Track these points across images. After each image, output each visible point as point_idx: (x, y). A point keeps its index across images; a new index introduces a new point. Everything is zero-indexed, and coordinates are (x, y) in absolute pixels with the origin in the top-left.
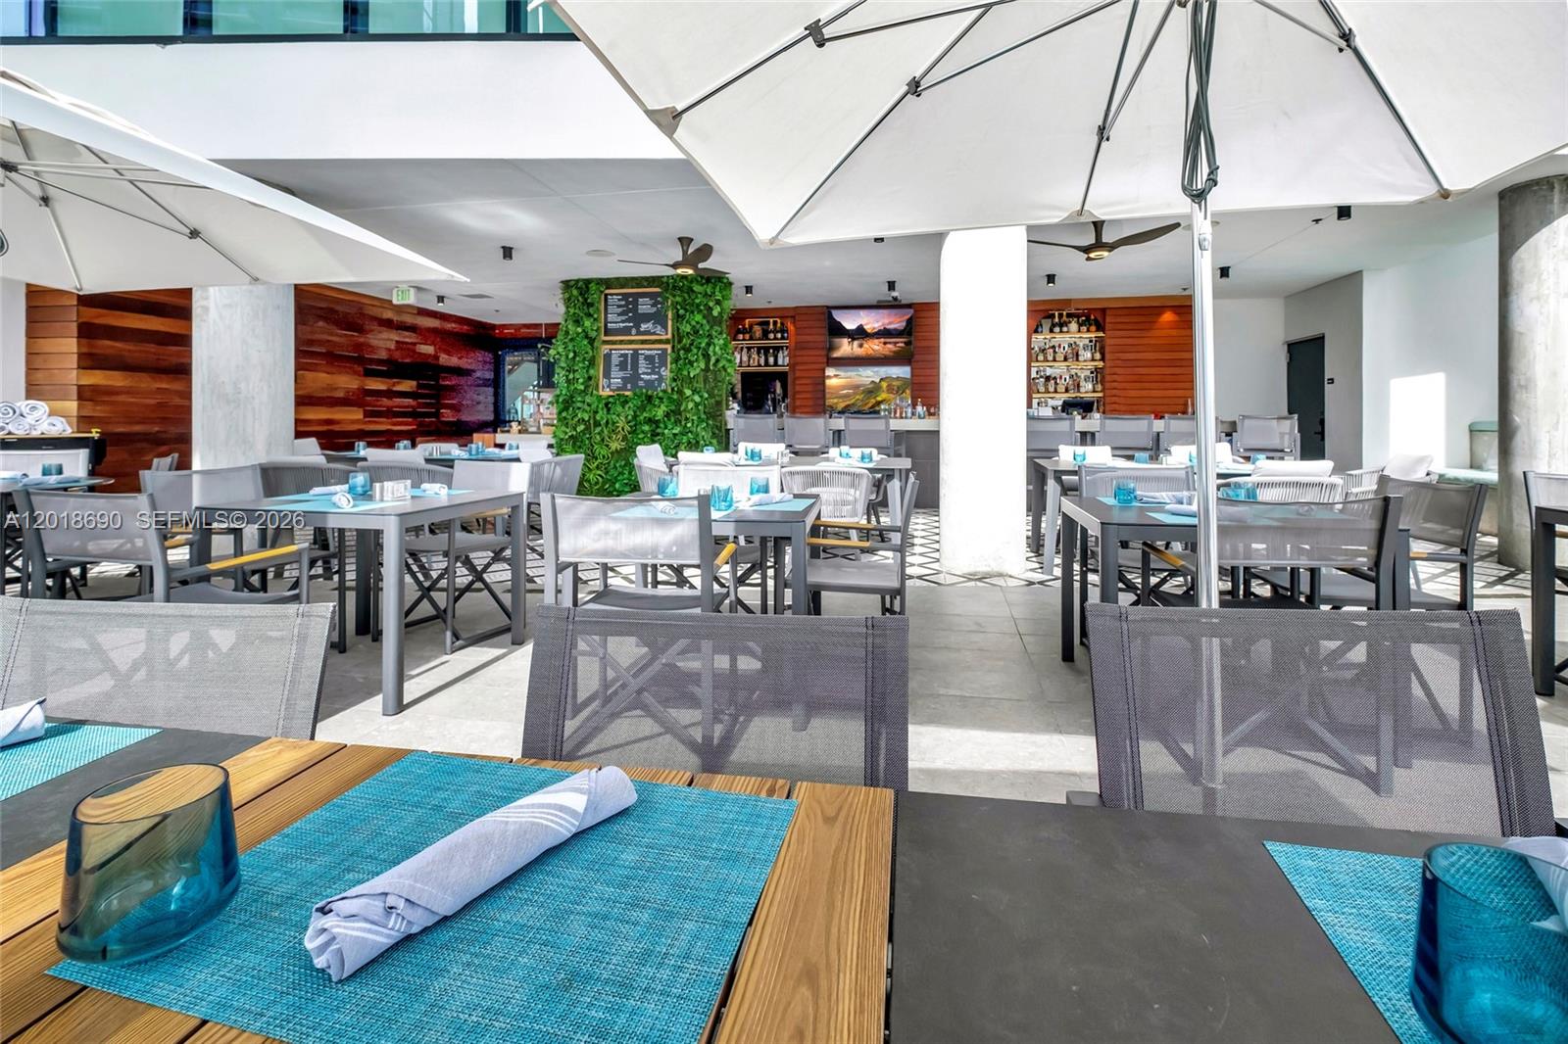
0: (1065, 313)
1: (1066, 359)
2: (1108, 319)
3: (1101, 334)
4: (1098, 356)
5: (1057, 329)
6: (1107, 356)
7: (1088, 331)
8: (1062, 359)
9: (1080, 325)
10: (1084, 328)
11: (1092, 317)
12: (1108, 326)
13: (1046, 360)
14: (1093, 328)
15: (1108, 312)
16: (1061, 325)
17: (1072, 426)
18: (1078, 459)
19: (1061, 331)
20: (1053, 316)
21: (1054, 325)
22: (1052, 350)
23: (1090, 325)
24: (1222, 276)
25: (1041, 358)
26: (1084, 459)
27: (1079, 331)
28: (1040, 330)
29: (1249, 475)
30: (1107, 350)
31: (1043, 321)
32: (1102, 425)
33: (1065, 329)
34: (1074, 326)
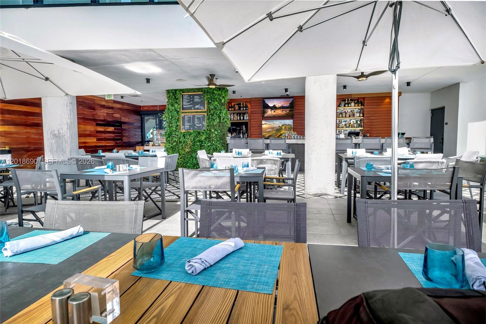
0: (350, 99)
1: (350, 116)
2: (366, 101)
3: (363, 107)
4: (361, 115)
5: (347, 105)
6: (365, 115)
7: (358, 106)
8: (348, 116)
9: (355, 104)
10: (357, 105)
11: (360, 101)
12: (365, 104)
13: (342, 117)
14: (360, 105)
15: (365, 99)
16: (348, 104)
17: (352, 141)
18: (354, 153)
19: (348, 106)
20: (345, 100)
21: (345, 104)
22: (345, 113)
23: (359, 104)
24: (407, 85)
25: (341, 116)
26: (356, 154)
27: (355, 106)
28: (340, 106)
30: (365, 113)
31: (342, 102)
32: (363, 141)
33: (350, 105)
34: (353, 104)
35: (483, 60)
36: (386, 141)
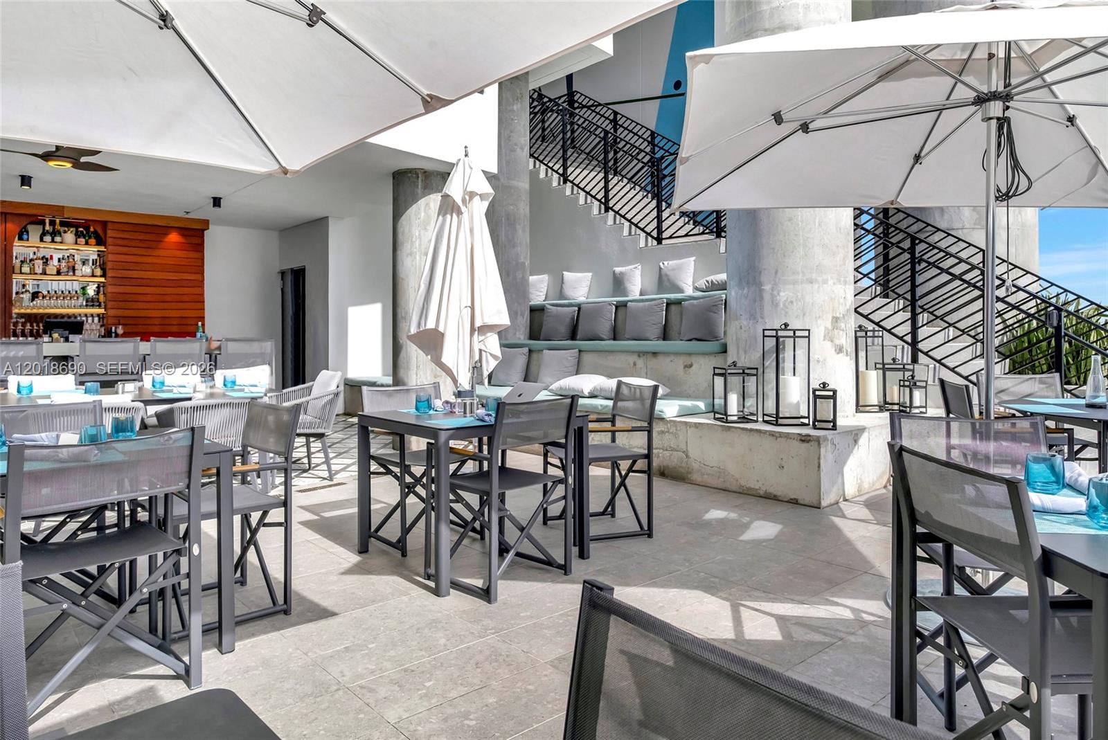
0: (58, 221)
1: (59, 273)
2: (109, 233)
3: (102, 248)
4: (98, 272)
5: (48, 238)
6: (109, 274)
7: (87, 243)
8: (55, 273)
9: (78, 235)
10: (82, 240)
11: (92, 229)
12: (109, 241)
13: (33, 272)
14: (93, 241)
15: (109, 226)
16: (54, 233)
17: (39, 351)
18: (24, 392)
19: (53, 241)
20: (43, 223)
21: (44, 234)
22: (41, 262)
23: (90, 238)
24: (214, 205)
25: (26, 269)
26: (31, 391)
27: (76, 243)
28: (25, 237)
29: (190, 399)
30: (109, 265)
31: (30, 228)
32: (82, 349)
33: (58, 239)
34: (69, 237)
35: (284, 165)
36: (153, 349)
